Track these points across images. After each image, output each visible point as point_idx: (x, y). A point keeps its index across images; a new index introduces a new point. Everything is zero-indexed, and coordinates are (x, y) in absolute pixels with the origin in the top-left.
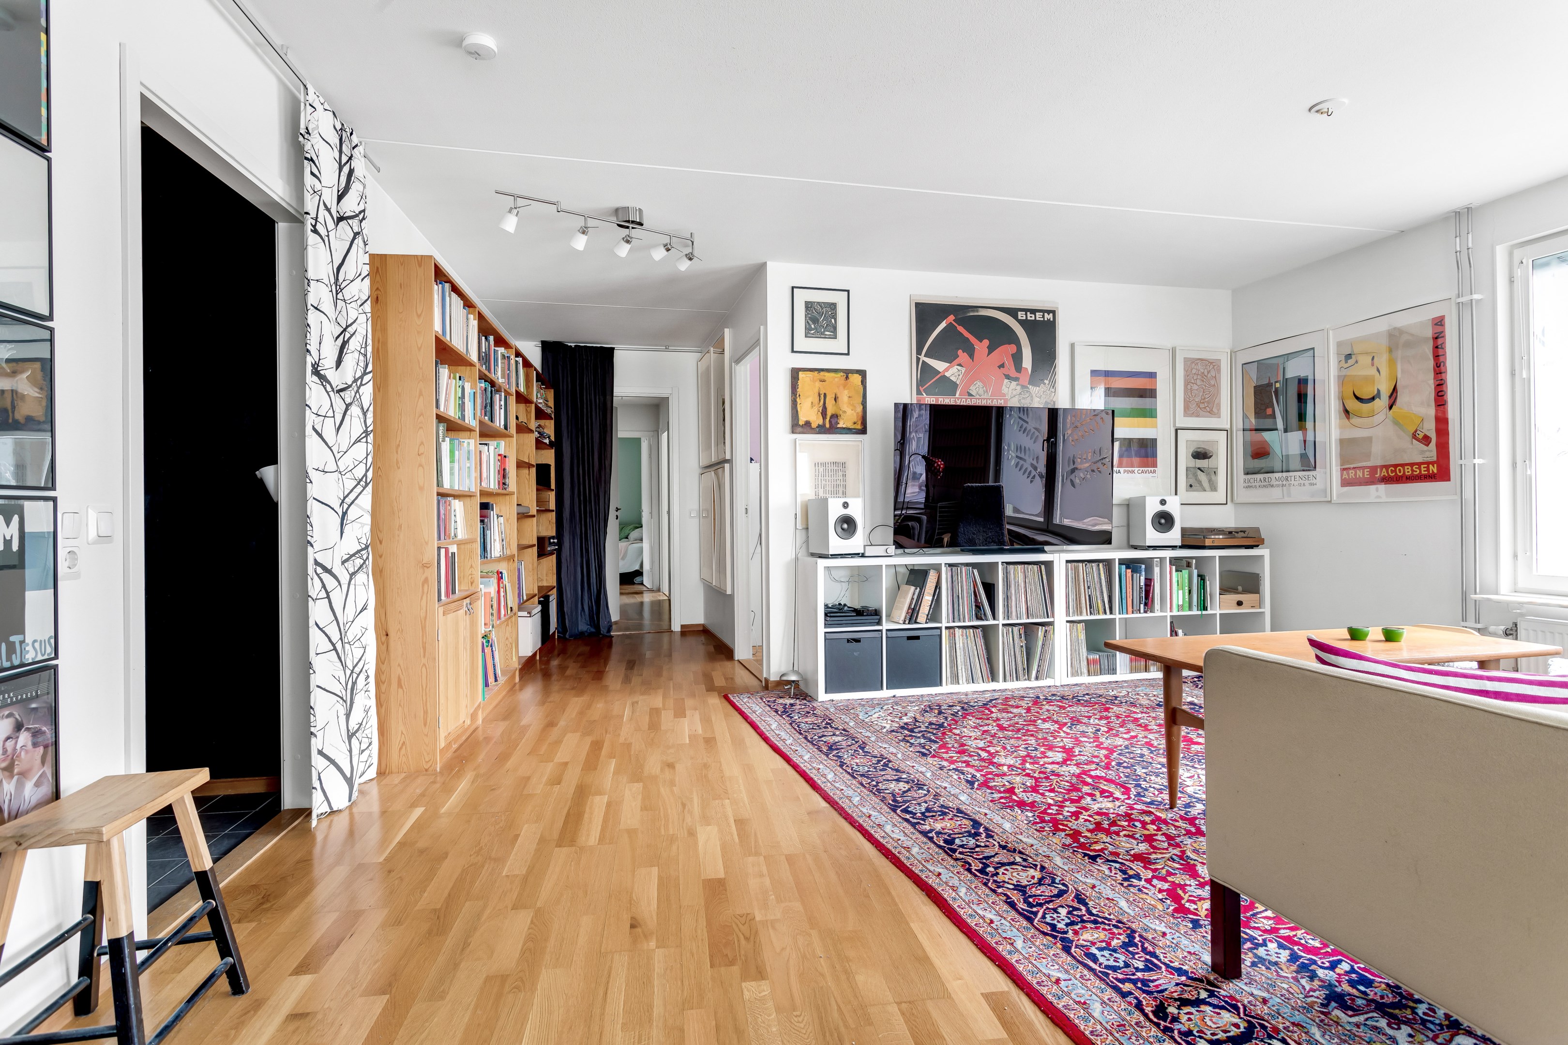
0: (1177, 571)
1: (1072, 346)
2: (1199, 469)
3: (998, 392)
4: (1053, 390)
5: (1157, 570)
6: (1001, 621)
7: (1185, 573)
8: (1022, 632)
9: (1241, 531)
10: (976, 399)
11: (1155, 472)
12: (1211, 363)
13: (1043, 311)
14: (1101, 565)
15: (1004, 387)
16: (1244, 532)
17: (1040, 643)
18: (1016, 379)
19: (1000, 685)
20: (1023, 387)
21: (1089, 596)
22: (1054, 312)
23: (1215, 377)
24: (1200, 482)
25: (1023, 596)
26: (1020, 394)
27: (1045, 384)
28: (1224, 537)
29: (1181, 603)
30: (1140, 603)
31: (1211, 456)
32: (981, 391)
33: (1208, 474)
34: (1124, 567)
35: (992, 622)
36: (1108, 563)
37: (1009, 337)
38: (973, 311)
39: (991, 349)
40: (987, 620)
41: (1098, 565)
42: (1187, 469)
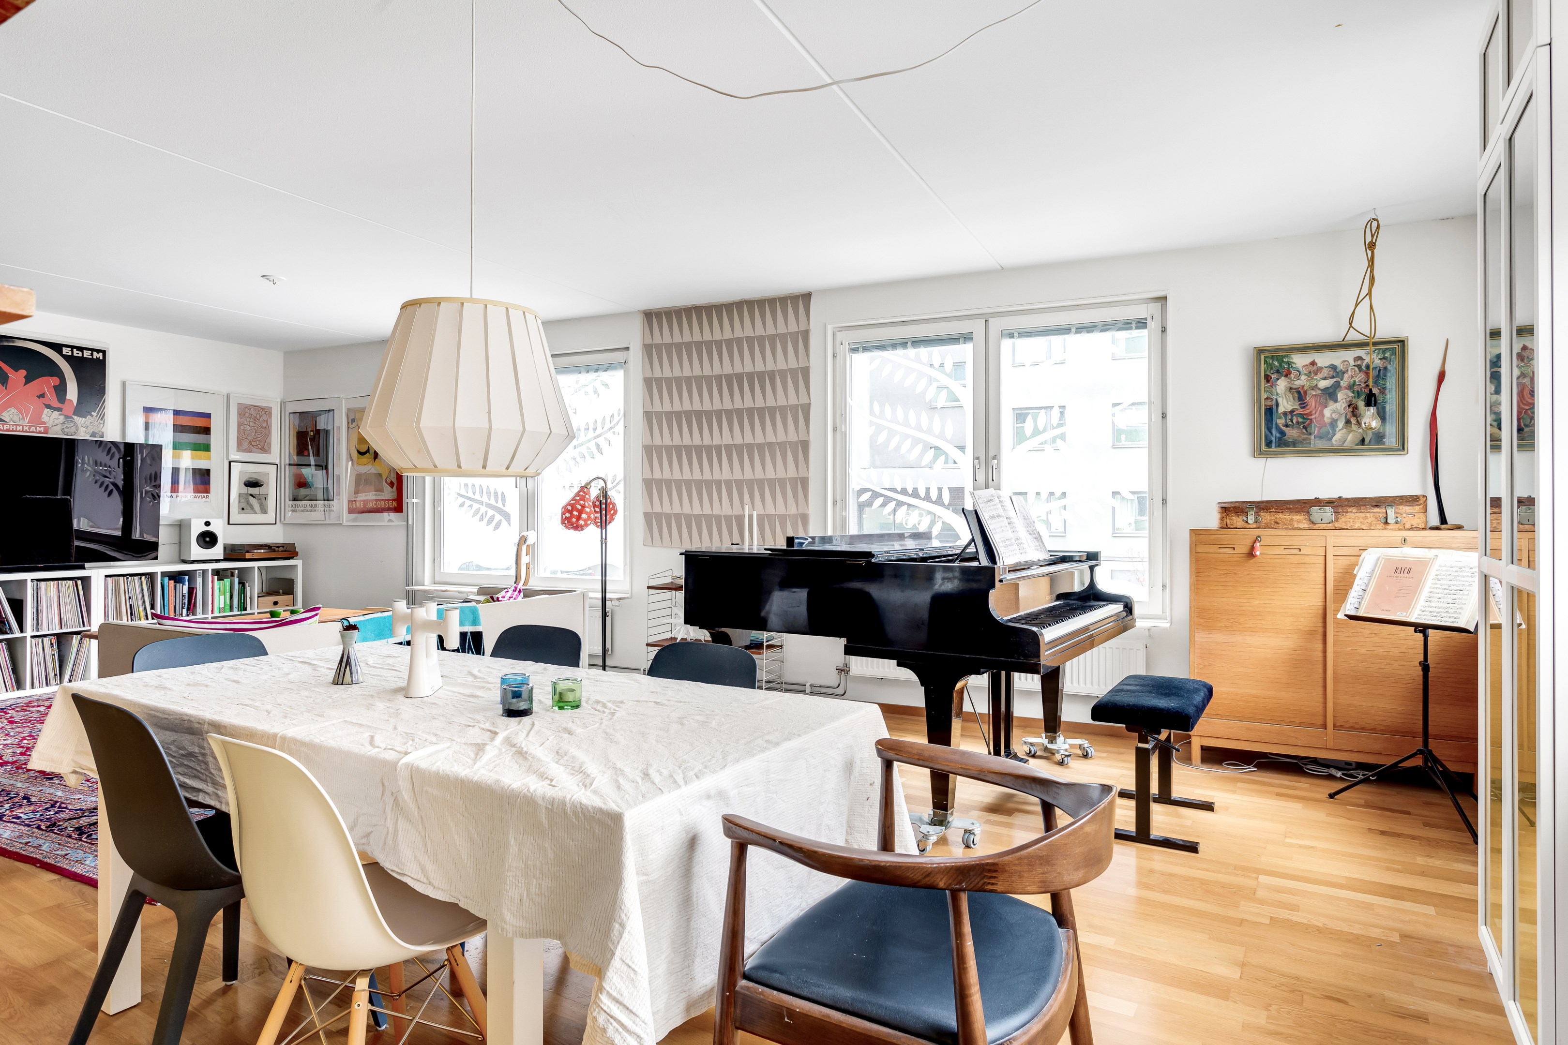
0: (219, 579)
1: (124, 384)
2: (251, 495)
3: (37, 419)
4: (102, 422)
5: (199, 580)
6: (29, 632)
7: (227, 582)
8: (54, 641)
9: (281, 546)
10: (10, 425)
11: (207, 497)
12: (263, 409)
13: (92, 350)
14: (143, 578)
15: (44, 416)
16: (283, 547)
17: (74, 650)
18: (58, 409)
19: (27, 692)
20: (67, 417)
21: (131, 605)
22: (104, 352)
23: (267, 421)
24: (252, 508)
25: (56, 609)
26: (64, 423)
27: (92, 416)
28: (265, 551)
29: (222, 605)
30: (182, 608)
31: (262, 485)
32: (16, 418)
33: (259, 499)
34: (166, 579)
35: (17, 634)
36: (151, 576)
37: (52, 369)
38: (8, 341)
39: (28, 379)
40: (12, 633)
41: (141, 578)
42: (240, 495)
